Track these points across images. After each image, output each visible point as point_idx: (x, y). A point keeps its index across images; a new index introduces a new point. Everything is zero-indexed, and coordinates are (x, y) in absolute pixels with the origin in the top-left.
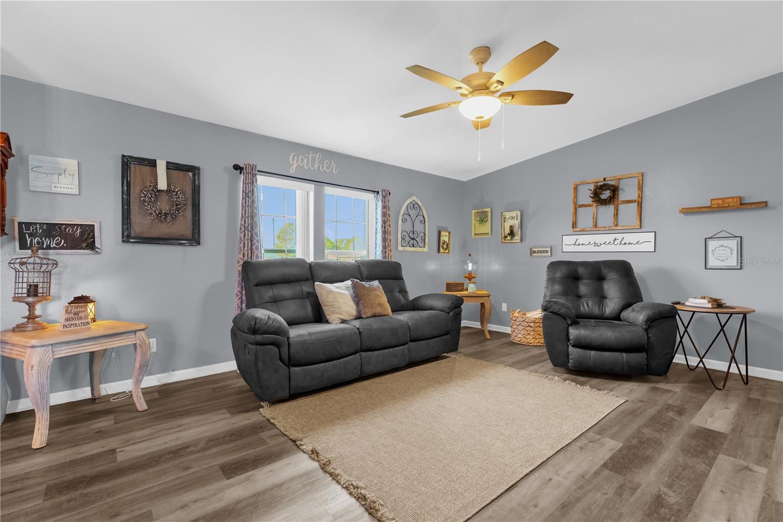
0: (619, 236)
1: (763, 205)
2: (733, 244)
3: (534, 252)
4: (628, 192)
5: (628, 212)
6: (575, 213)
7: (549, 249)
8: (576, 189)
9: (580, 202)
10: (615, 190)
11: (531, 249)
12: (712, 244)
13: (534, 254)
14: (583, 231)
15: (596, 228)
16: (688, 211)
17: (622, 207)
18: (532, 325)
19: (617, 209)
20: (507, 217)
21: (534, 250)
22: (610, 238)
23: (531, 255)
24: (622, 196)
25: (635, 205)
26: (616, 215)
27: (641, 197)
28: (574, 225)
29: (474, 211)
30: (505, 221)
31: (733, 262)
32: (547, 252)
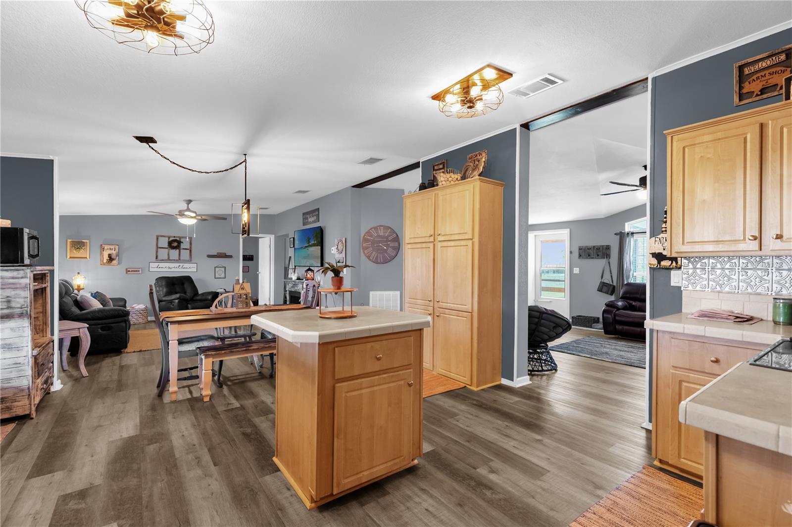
0: (181, 265)
1: (230, 257)
2: (223, 269)
3: (129, 271)
4: (185, 244)
5: (185, 254)
6: (157, 252)
7: (140, 270)
8: (157, 239)
9: (160, 245)
10: (179, 242)
11: (126, 269)
12: (217, 269)
13: (129, 273)
14: (163, 261)
15: (169, 260)
16: (209, 256)
17: (182, 251)
18: (141, 312)
19: (180, 252)
20: (106, 248)
21: (129, 270)
22: (177, 265)
23: (126, 273)
24: (182, 246)
25: (188, 251)
26: (180, 255)
27: (191, 248)
28: (157, 258)
29: (70, 240)
30: (103, 251)
31: (223, 276)
32: (139, 271)
